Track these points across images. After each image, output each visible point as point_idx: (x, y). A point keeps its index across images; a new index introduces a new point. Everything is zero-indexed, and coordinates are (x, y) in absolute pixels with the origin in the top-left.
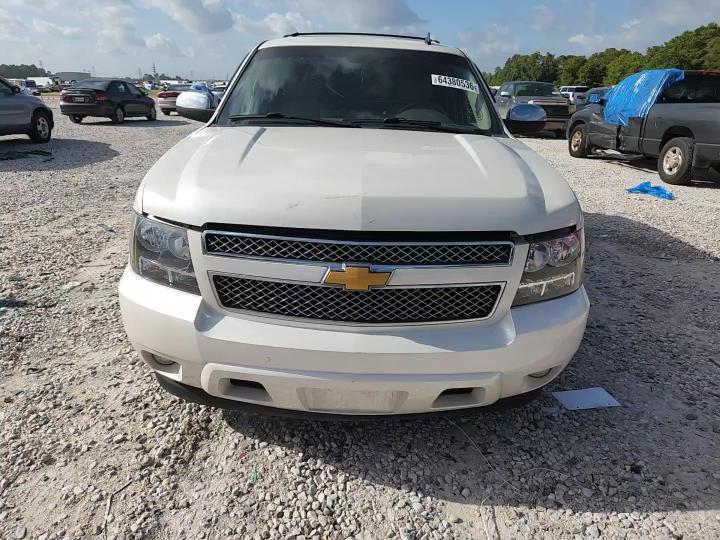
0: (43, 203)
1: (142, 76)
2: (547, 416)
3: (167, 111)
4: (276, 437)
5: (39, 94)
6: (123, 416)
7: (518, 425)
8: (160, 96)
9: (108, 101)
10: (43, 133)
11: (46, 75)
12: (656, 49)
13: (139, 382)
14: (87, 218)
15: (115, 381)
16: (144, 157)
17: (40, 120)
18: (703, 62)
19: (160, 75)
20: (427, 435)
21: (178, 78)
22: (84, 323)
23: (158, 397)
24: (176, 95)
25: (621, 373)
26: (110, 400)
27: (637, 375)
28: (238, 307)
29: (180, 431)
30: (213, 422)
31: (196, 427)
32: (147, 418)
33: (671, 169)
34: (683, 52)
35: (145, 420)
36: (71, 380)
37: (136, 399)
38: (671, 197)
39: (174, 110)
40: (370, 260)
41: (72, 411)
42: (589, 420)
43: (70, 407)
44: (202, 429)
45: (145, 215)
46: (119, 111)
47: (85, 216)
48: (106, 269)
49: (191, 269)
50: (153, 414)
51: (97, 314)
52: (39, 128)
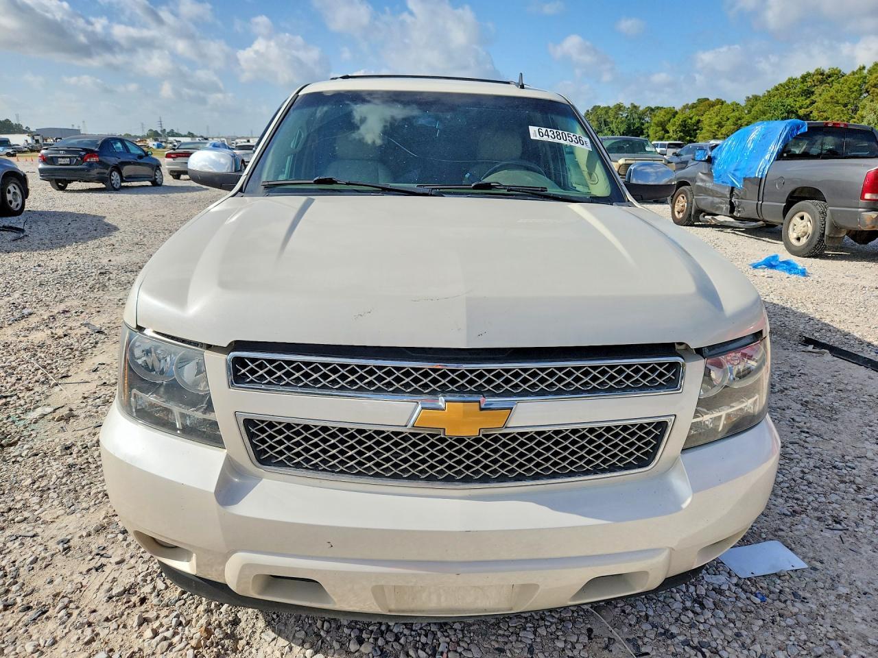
0: (8, 295)
1: (146, 132)
2: (714, 589)
3: (177, 175)
4: (336, 646)
5: (13, 155)
6: (107, 620)
7: (677, 606)
8: (168, 156)
9: (100, 163)
10: (14, 204)
11: (23, 132)
12: (756, 98)
13: (133, 561)
14: (68, 315)
15: (98, 561)
16: (147, 233)
17: (11, 187)
18: (811, 112)
19: (168, 130)
20: (553, 628)
21: (191, 135)
22: (55, 469)
23: (160, 585)
24: (188, 155)
25: (797, 518)
26: (89, 594)
27: (819, 519)
28: (281, 464)
29: (193, 643)
30: (242, 624)
31: (218, 633)
32: (144, 621)
33: (798, 239)
34: (790, 101)
35: (140, 625)
36: (32, 563)
37: (128, 591)
38: (804, 273)
39: (185, 173)
40: (480, 391)
41: (32, 614)
42: (771, 592)
43: (29, 608)
44: (227, 636)
45: (140, 329)
46: (115, 175)
47: (64, 312)
48: (91, 387)
49: (210, 407)
50: (151, 615)
51: (74, 455)
52: (9, 197)
